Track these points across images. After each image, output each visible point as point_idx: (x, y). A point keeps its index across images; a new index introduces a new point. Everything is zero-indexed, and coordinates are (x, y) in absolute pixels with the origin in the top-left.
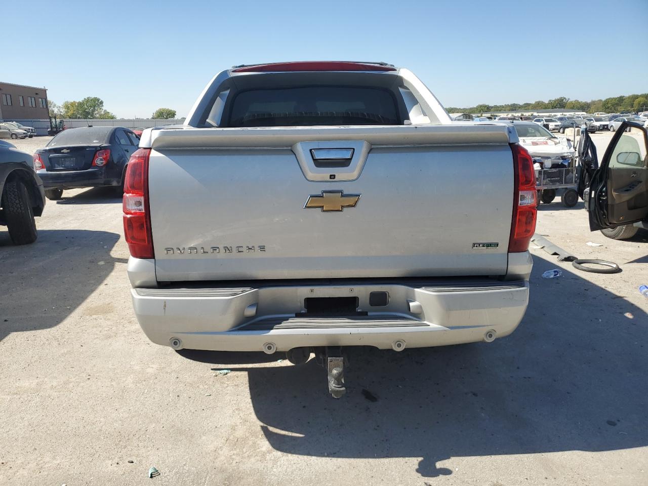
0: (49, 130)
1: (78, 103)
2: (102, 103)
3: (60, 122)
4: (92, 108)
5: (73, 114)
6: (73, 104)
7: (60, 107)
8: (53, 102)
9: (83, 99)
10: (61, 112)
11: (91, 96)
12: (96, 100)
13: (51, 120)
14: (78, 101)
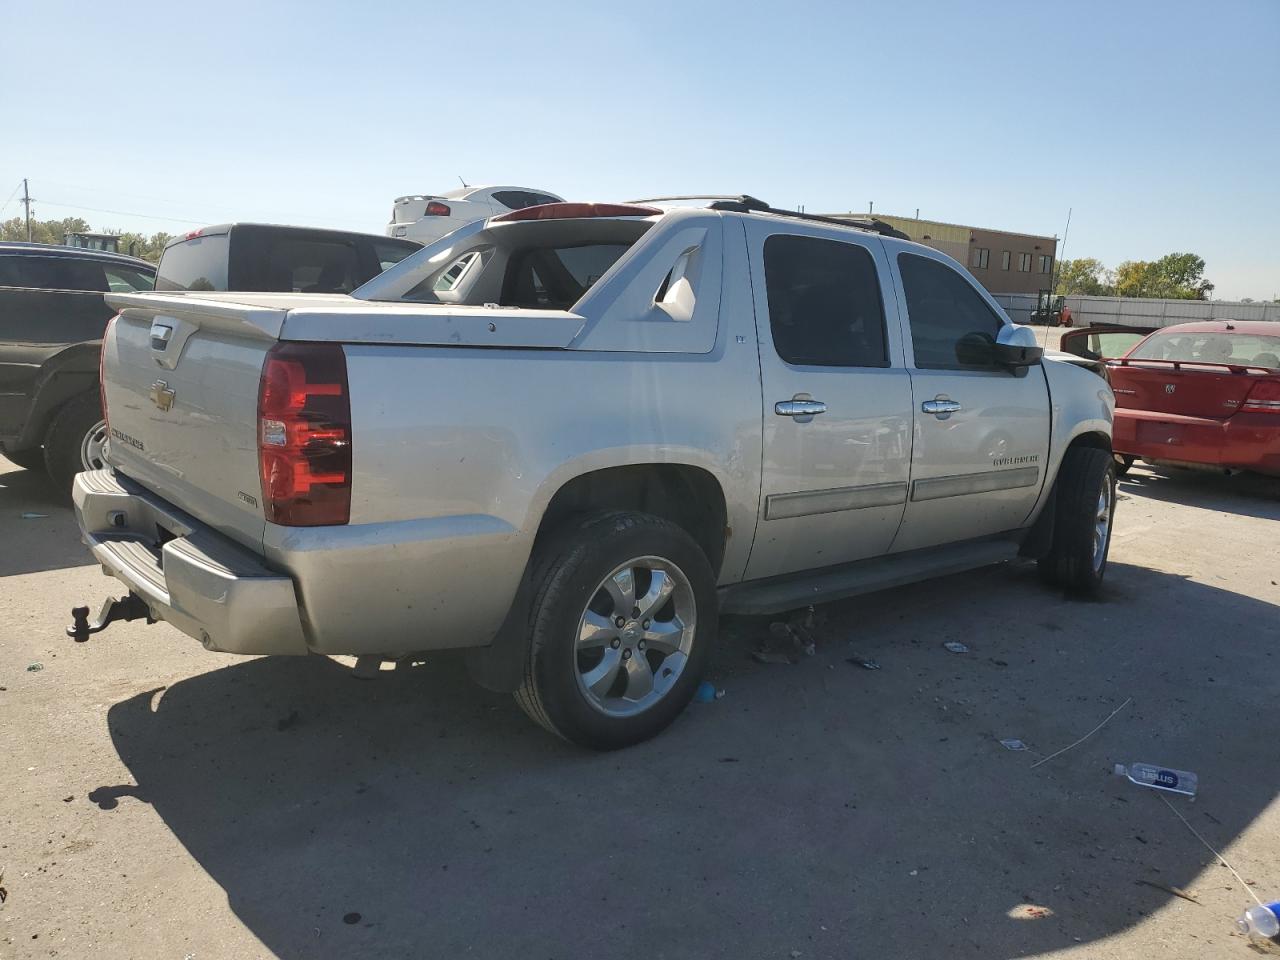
0: (1033, 313)
1: (1150, 265)
2: (1201, 265)
3: (1058, 301)
4: (1177, 276)
5: (1131, 286)
6: (1137, 268)
7: (1111, 272)
8: (1099, 264)
9: (1161, 257)
10: (1111, 282)
11: (1179, 252)
12: (1191, 258)
13: (1040, 296)
14: (1149, 262)
